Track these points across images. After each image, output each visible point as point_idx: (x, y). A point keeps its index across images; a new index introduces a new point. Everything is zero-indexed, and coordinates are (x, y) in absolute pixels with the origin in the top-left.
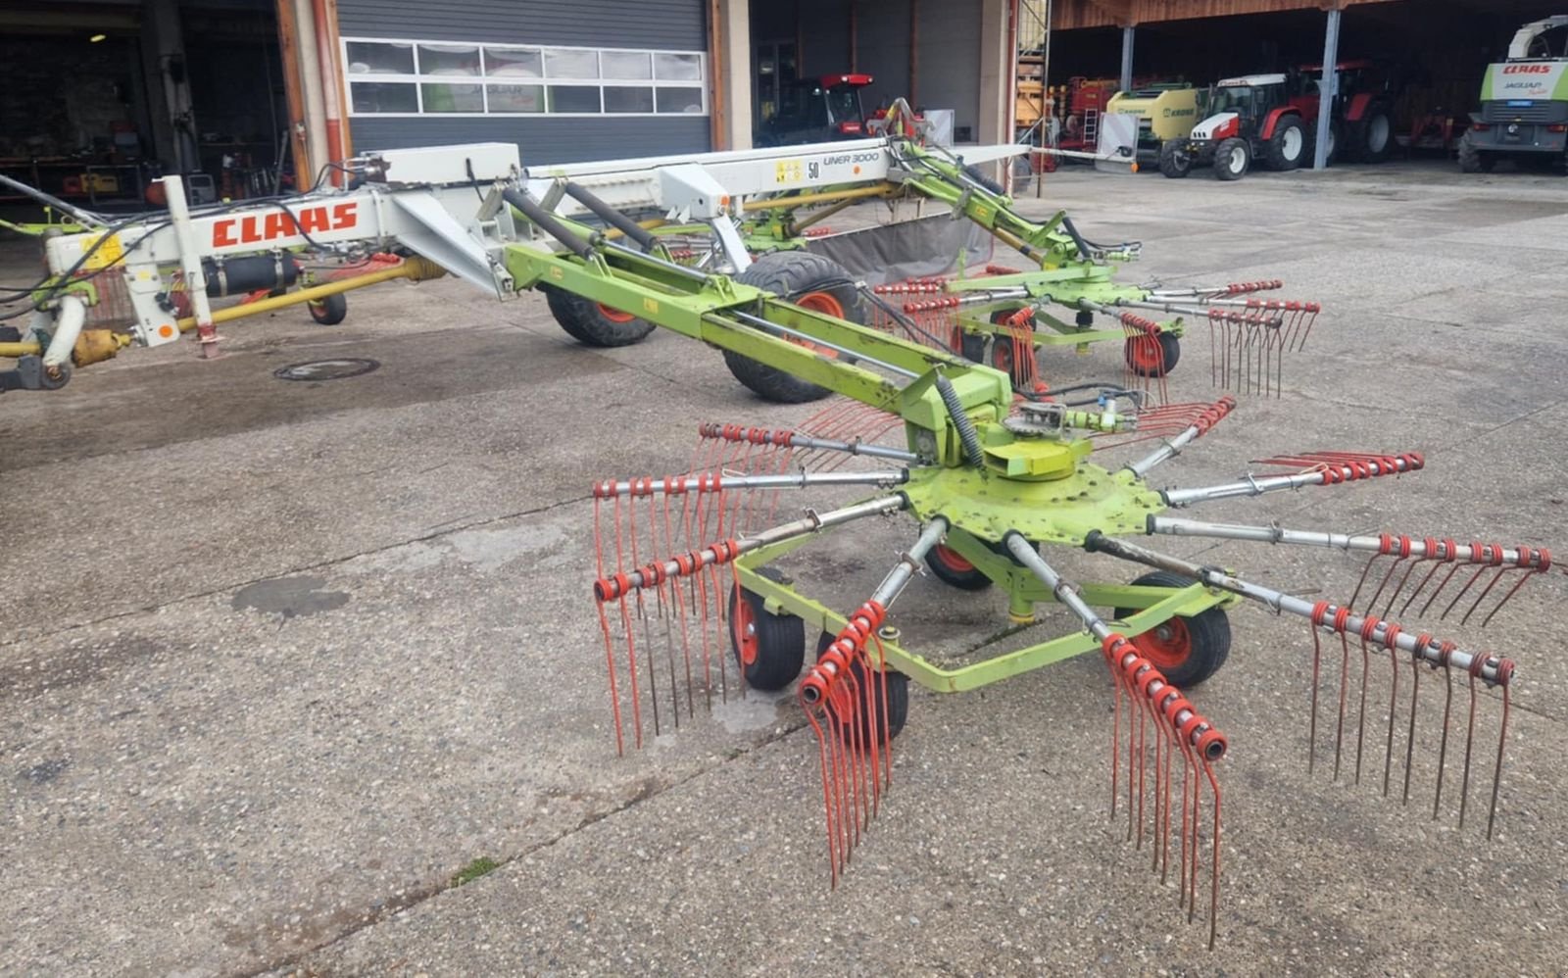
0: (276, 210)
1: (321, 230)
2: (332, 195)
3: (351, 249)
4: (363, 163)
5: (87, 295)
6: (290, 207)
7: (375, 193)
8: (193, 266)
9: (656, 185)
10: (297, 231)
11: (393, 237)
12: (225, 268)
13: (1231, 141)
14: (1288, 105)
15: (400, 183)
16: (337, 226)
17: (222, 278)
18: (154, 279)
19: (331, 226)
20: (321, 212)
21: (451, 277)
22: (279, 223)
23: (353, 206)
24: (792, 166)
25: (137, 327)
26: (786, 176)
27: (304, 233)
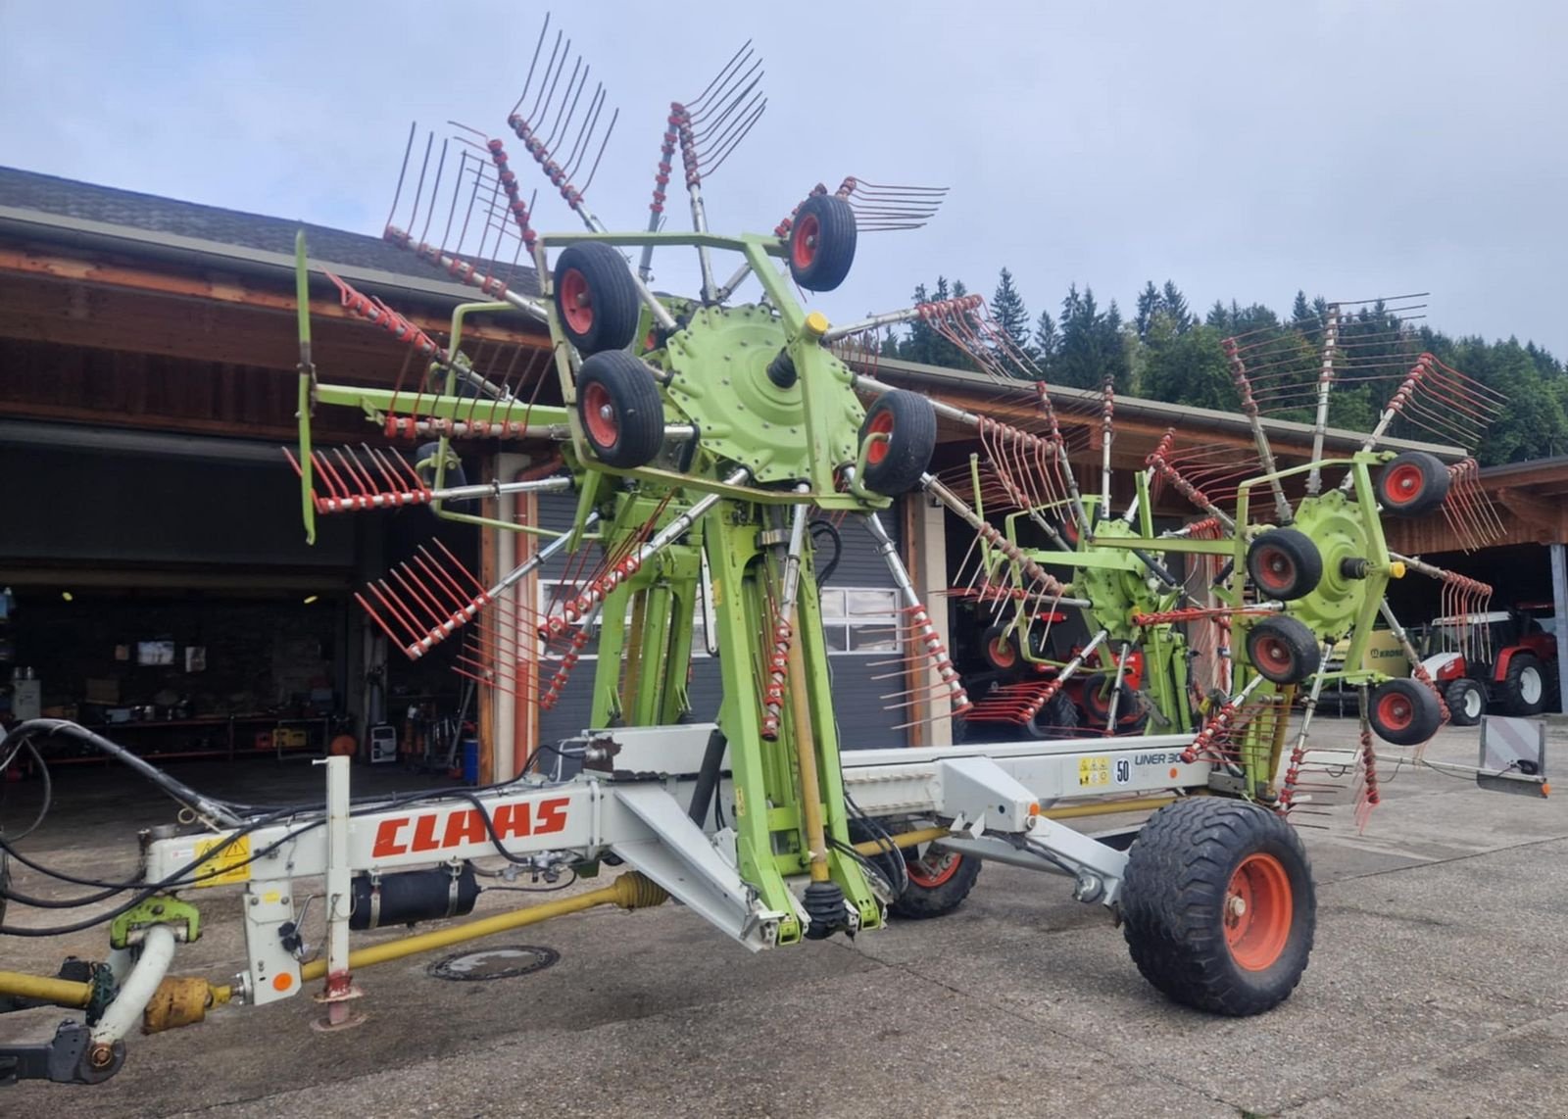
0: (466, 806)
1: (517, 834)
2: (540, 787)
3: (551, 863)
4: (584, 744)
5: (188, 925)
6: (484, 803)
7: (595, 784)
8: (341, 886)
9: (937, 783)
10: (488, 835)
11: (607, 846)
12: (382, 890)
13: (1463, 682)
14: (1518, 645)
15: (629, 773)
16: (539, 830)
17: (376, 901)
18: (285, 902)
19: (532, 829)
20: (523, 810)
21: (672, 903)
22: (466, 825)
23: (565, 802)
24: (1098, 765)
25: (245, 975)
26: (1090, 777)
27: (496, 839)
